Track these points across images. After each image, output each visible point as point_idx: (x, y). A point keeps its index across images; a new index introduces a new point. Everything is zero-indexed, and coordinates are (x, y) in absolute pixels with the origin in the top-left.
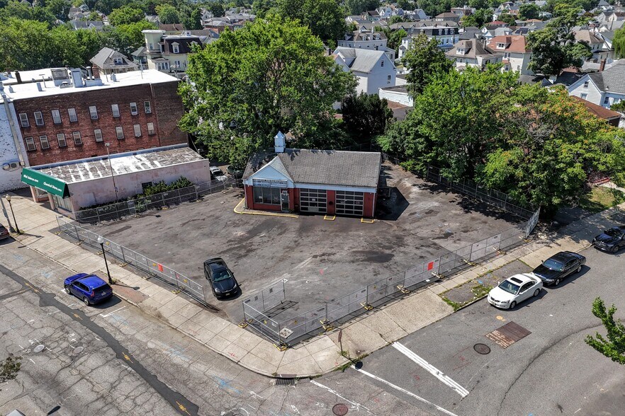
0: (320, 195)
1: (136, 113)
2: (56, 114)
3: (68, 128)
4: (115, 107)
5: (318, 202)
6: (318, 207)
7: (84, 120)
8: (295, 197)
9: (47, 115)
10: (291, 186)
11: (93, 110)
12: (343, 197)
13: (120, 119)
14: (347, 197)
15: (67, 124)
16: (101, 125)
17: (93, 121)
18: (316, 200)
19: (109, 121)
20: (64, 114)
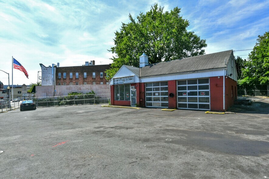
0: (162, 89)
1: (102, 77)
2: (71, 74)
3: (74, 80)
4: (94, 74)
5: (160, 96)
6: (160, 102)
7: (81, 77)
8: (140, 92)
9: (68, 74)
10: (137, 81)
11: (85, 74)
12: (184, 88)
13: (95, 79)
14: (190, 88)
15: (74, 79)
16: (87, 81)
17: (84, 79)
18: (159, 95)
19: (90, 79)
20: (74, 74)
